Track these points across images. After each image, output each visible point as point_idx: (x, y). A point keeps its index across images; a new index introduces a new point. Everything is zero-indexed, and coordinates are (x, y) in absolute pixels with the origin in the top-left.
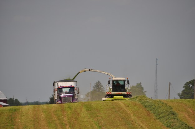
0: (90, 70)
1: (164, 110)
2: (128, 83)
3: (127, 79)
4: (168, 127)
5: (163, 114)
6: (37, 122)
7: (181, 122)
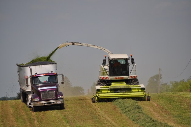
0: (73, 44)
1: (129, 104)
2: (133, 62)
3: (131, 56)
4: (133, 120)
5: (128, 108)
6: (6, 118)
7: (146, 116)
